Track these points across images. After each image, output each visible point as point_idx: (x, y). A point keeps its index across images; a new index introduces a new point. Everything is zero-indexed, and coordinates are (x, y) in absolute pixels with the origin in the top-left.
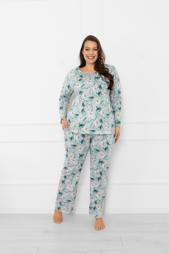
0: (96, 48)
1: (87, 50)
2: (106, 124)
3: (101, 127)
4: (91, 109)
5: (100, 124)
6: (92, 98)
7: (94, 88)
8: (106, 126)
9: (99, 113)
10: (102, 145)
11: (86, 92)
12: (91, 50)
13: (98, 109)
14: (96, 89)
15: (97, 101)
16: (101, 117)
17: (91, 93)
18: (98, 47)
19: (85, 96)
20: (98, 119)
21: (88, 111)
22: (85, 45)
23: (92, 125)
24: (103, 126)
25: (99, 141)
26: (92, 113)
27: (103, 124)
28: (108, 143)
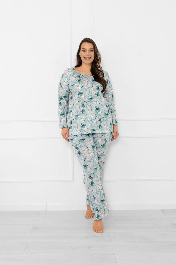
0: (93, 49)
1: (84, 51)
2: (105, 123)
3: (100, 126)
4: (90, 110)
5: (99, 123)
6: (91, 99)
7: (92, 90)
8: (104, 125)
9: (99, 113)
10: (100, 142)
11: (85, 93)
12: (88, 52)
13: (98, 109)
14: (94, 90)
15: (96, 102)
16: (100, 117)
17: (90, 94)
18: (94, 48)
19: (85, 97)
20: (97, 119)
21: (88, 111)
22: (82, 47)
23: (92, 124)
24: (102, 125)
25: (98, 138)
26: (92, 113)
27: (102, 124)
28: (106, 140)
